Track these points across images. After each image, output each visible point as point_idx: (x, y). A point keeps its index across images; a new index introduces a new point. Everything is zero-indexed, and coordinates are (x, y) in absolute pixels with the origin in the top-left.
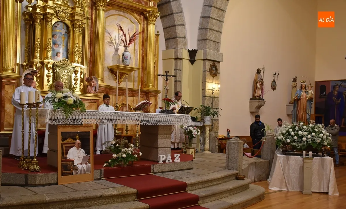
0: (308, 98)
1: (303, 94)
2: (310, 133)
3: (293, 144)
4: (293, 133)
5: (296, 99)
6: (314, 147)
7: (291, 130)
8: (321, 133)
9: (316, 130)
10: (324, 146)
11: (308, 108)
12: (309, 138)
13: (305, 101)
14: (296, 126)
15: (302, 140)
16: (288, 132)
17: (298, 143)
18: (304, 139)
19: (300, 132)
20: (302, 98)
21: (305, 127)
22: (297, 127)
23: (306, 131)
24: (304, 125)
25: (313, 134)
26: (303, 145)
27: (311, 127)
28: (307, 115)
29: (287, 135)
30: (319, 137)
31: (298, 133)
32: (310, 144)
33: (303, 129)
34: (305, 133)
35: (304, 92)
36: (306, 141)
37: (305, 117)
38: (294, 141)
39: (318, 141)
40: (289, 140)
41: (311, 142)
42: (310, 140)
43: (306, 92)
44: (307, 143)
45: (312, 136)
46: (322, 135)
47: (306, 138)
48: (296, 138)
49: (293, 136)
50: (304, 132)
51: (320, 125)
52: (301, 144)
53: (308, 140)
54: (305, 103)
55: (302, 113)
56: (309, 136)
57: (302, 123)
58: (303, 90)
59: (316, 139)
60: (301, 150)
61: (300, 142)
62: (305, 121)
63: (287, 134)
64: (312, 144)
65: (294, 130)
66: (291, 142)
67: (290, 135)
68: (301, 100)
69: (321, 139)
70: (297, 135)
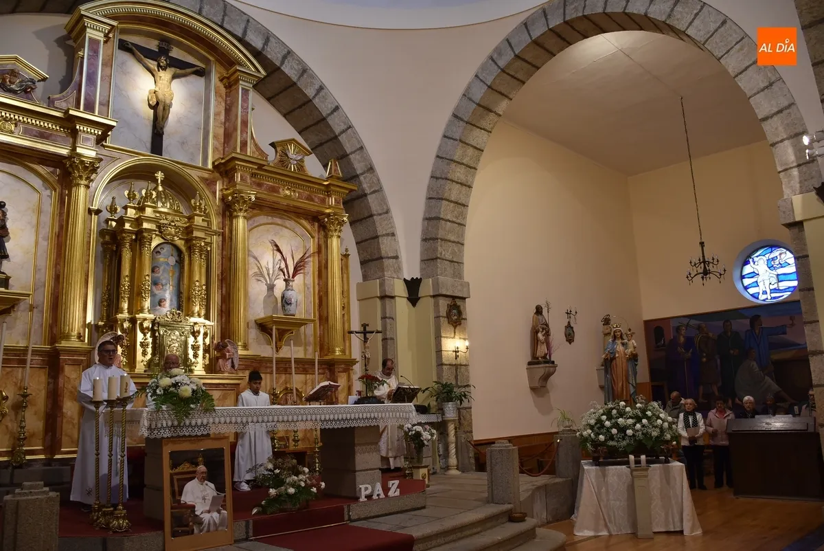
0: (629, 356)
1: (620, 348)
2: (639, 420)
3: (611, 443)
4: (608, 423)
5: (607, 359)
6: (649, 447)
7: (604, 417)
8: (658, 417)
9: (649, 413)
10: (667, 442)
11: (630, 373)
12: (638, 431)
13: (625, 361)
14: (612, 409)
15: (626, 435)
16: (599, 421)
17: (619, 441)
18: (629, 432)
19: (621, 420)
20: (617, 355)
21: (628, 409)
22: (614, 412)
23: (631, 417)
24: (626, 407)
25: (644, 421)
26: (628, 445)
27: (640, 408)
29: (598, 428)
30: (656, 427)
31: (617, 423)
32: (640, 440)
33: (625, 413)
34: (630, 421)
35: (620, 345)
36: (633, 435)
37: (626, 391)
38: (612, 438)
39: (655, 433)
40: (602, 437)
41: (641, 437)
42: (640, 433)
43: (623, 344)
44: (635, 440)
45: (643, 426)
46: (659, 421)
47: (633, 430)
48: (614, 431)
49: (608, 429)
50: (628, 418)
51: (655, 404)
52: (625, 443)
53: (637, 434)
54: (624, 364)
55: (620, 384)
56: (638, 426)
57: (623, 403)
58: (619, 342)
59: (649, 430)
60: (625, 454)
61: (624, 439)
62: (628, 398)
63: (598, 425)
64: (644, 442)
65: (610, 418)
66: (606, 440)
67: (603, 426)
68: (617, 359)
69: (658, 430)
70: (616, 425)
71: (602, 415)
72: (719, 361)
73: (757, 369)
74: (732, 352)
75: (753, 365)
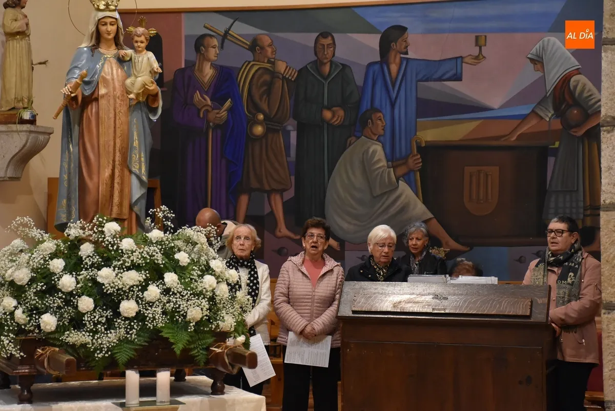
0: (138, 95)
1: (110, 70)
2: (156, 273)
3: (75, 337)
4: (68, 282)
5: (76, 98)
6: (178, 349)
7: (58, 264)
8: (208, 270)
9: (182, 257)
10: (222, 336)
11: (136, 143)
12: (151, 304)
13: (124, 109)
14: (80, 241)
15: (117, 314)
16: (43, 275)
17: (96, 332)
18: (128, 307)
19: (106, 275)
20: (102, 91)
21: (127, 244)
22: (86, 249)
23: (135, 267)
24: (122, 236)
25: (170, 278)
26: (122, 341)
27: (159, 243)
28: (135, 181)
29: (41, 294)
30: (199, 295)
31: (94, 280)
32: (157, 331)
33: (120, 253)
34: (133, 277)
35: (114, 61)
36: (140, 317)
37: (121, 192)
38: (77, 322)
39: (195, 312)
40: (49, 321)
41: (161, 321)
42: (159, 310)
43: (121, 61)
44: (144, 328)
45: (167, 291)
46: (209, 280)
47: (140, 299)
48: (86, 303)
49: (70, 298)
50: (129, 269)
52: (112, 337)
53: (149, 313)
54: (122, 118)
55: (107, 173)
56: (153, 292)
57: (112, 227)
58: (109, 52)
59: (183, 304)
60: (114, 368)
61: (110, 325)
63: (40, 286)
64: (165, 334)
65: (75, 265)
66: (60, 329)
67: (52, 289)
68: (102, 102)
69: (205, 304)
70: (94, 288)
71: (54, 256)
72: (293, 135)
73: (384, 163)
74: (328, 114)
75: (374, 152)
